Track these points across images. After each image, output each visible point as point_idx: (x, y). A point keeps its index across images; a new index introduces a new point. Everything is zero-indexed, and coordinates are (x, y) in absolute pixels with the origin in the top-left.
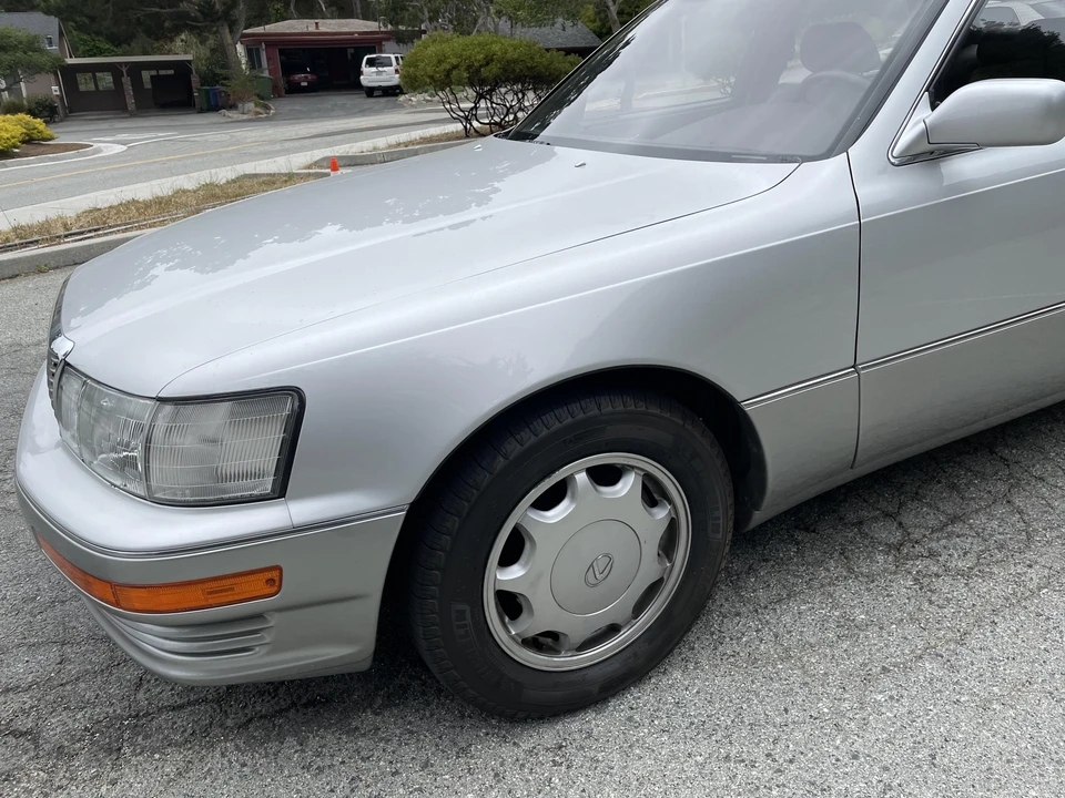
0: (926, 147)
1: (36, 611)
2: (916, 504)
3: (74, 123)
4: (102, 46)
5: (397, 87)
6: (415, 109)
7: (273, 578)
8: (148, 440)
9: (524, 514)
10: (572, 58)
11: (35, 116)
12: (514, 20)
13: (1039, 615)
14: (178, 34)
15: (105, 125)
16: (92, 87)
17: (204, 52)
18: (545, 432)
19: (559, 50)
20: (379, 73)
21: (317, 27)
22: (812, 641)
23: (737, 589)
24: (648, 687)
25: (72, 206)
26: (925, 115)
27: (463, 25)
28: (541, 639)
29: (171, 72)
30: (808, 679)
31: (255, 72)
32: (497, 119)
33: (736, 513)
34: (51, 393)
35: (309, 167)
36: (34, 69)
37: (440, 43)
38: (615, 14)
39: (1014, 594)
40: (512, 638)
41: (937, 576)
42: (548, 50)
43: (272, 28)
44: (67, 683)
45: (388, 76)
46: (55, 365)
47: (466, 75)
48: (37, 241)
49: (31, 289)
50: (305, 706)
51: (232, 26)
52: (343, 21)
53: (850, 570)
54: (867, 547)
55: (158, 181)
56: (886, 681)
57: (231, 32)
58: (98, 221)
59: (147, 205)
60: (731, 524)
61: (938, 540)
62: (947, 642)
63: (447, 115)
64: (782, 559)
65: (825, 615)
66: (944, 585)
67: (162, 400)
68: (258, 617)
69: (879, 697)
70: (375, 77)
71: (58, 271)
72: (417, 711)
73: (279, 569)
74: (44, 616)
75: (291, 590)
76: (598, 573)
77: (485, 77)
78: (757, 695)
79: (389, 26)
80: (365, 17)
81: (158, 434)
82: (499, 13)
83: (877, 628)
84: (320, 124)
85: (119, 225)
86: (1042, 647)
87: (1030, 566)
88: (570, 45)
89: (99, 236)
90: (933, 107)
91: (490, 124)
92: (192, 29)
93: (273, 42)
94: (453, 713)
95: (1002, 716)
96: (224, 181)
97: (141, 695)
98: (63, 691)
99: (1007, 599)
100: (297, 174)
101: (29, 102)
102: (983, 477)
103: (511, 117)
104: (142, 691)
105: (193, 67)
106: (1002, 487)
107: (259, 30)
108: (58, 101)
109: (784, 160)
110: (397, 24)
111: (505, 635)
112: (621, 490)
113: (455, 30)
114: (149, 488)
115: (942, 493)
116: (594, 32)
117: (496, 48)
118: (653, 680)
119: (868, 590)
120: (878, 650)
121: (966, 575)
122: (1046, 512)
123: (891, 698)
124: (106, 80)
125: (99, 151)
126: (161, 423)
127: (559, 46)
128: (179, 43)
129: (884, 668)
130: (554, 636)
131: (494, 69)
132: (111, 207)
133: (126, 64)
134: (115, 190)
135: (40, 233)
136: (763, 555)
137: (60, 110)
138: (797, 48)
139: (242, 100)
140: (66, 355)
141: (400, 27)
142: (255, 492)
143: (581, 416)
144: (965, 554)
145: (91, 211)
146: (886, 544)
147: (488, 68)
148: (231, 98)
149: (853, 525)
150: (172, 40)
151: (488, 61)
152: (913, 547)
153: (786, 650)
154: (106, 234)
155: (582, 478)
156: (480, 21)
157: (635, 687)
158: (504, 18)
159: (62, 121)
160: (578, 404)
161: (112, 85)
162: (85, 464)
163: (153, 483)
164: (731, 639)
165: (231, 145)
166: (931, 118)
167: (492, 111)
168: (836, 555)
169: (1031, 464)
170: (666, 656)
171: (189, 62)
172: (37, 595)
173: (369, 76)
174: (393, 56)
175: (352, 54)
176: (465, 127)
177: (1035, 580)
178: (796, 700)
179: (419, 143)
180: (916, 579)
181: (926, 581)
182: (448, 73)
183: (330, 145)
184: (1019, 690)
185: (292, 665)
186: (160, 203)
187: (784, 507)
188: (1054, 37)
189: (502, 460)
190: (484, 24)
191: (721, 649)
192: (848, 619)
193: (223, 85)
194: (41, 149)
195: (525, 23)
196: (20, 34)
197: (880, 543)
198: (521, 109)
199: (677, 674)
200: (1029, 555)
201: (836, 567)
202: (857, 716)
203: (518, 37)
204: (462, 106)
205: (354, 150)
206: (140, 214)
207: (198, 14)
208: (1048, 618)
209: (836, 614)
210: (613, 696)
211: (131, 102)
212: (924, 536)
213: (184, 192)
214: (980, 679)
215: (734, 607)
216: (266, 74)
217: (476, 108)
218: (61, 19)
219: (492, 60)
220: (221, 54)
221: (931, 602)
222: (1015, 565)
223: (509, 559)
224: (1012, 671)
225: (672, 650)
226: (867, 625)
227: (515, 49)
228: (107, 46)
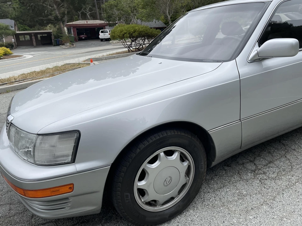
0: (258, 57)
1: (3, 194)
2: (259, 158)
3: (19, 49)
4: (26, 28)
5: (109, 38)
6: (114, 44)
7: (71, 187)
8: (35, 146)
9: (146, 165)
10: (158, 30)
11: (7, 48)
12: (142, 20)
13: (296, 191)
14: (48, 25)
15: (27, 50)
16: (24, 39)
17: (55, 29)
18: (151, 141)
19: (154, 28)
20: (104, 35)
21: (87, 22)
22: (231, 200)
23: (208, 184)
24: (183, 216)
25: (17, 73)
26: (257, 49)
27: (128, 22)
28: (151, 202)
29: (46, 35)
30: (230, 212)
31: (70, 35)
32: (137, 47)
33: (207, 163)
34: (7, 132)
35: (85, 61)
36: (7, 35)
37: (121, 27)
38: (169, 18)
39: (289, 184)
40: (142, 202)
41: (266, 179)
42: (151, 28)
43: (74, 23)
44: (11, 216)
45: (107, 35)
46: (8, 123)
47: (128, 35)
48: (6, 83)
49: (4, 97)
50: (81, 223)
51: (63, 22)
52: (94, 21)
53: (241, 178)
54: (245, 171)
55: (42, 66)
56: (253, 212)
57: (63, 24)
58: (24, 77)
59: (38, 73)
60: (206, 166)
61: (266, 168)
62: (270, 200)
63: (123, 46)
64: (221, 175)
65: (234, 192)
66: (268, 182)
67: (39, 135)
68: (67, 198)
69: (251, 217)
70: (103, 36)
71: (12, 92)
72: (115, 224)
73: (73, 184)
74: (5, 196)
75: (76, 190)
76: (168, 182)
77: (134, 36)
78: (215, 218)
79: (107, 22)
80: (100, 20)
81: (38, 144)
82: (138, 18)
83: (249, 196)
84: (88, 49)
85: (30, 79)
86: (297, 201)
87: (293, 176)
88: (157, 27)
89: (24, 82)
90: (259, 46)
91: (135, 49)
92: (52, 23)
93: (75, 27)
94: (125, 225)
95: (287, 222)
96: (60, 65)
97: (33, 220)
98: (10, 219)
99: (287, 186)
100: (81, 63)
101: (6, 44)
102: (278, 149)
103: (141, 47)
104: (33, 219)
105: (52, 34)
106: (283, 152)
107: (71, 23)
108: (14, 43)
109: (218, 61)
110: (109, 21)
111: (140, 201)
112: (174, 157)
113: (125, 23)
114: (34, 160)
115: (266, 154)
116: (164, 23)
117: (137, 28)
118: (184, 213)
119: (246, 184)
120: (250, 203)
121: (274, 179)
122: (296, 160)
123: (254, 217)
124: (28, 37)
125: (25, 57)
126: (38, 141)
127: (155, 27)
128: (48, 27)
129: (252, 208)
130: (155, 201)
131: (136, 34)
132: (28, 73)
133: (33, 33)
134: (29, 68)
135: (7, 81)
136: (216, 174)
137: (14, 46)
138: (221, 27)
139: (66, 42)
140: (12, 121)
141: (110, 22)
142: (66, 161)
143: (161, 136)
144: (274, 173)
145: (22, 75)
146: (251, 170)
147: (135, 33)
148: (63, 42)
149: (241, 164)
150: (46, 26)
151: (135, 32)
152: (259, 171)
153: (223, 203)
154: (26, 81)
155: (162, 154)
156: (132, 20)
157: (179, 215)
158: (139, 20)
159: (15, 49)
160: (161, 133)
161: (29, 39)
162: (16, 153)
163: (36, 159)
164: (207, 200)
165: (62, 55)
166: (259, 49)
167: (136, 45)
168: (237, 174)
169: (291, 145)
170: (188, 206)
171: (51, 32)
172: (3, 189)
173: (102, 36)
174: (108, 30)
175: (97, 30)
176: (128, 50)
177: (294, 180)
178: (227, 219)
179: (116, 54)
180: (260, 181)
181: (263, 181)
182: (124, 35)
183: (90, 55)
184: (291, 214)
185: (77, 212)
186: (42, 72)
187: (221, 160)
188: (291, 25)
189: (139, 150)
190: (133, 21)
191: (204, 203)
192: (241, 193)
193: (61, 38)
194: (9, 57)
195: (145, 21)
196: (3, 25)
197: (249, 170)
198: (144, 44)
199: (191, 211)
200: (292, 173)
201: (237, 177)
202: (244, 223)
203: (143, 25)
204: (127, 43)
205: (97, 56)
206: (36, 75)
207: (54, 19)
208: (298, 192)
209: (237, 192)
210: (173, 218)
211: (34, 43)
212: (262, 167)
213: (49, 69)
214: (280, 211)
215: (207, 190)
216: (73, 35)
217: (131, 44)
218: (15, 21)
219: (136, 31)
220: (60, 30)
221: (265, 188)
222: (288, 176)
223: (141, 179)
224: (289, 208)
225: (190, 204)
226: (246, 195)
227: (142, 28)
228: (28, 28)
